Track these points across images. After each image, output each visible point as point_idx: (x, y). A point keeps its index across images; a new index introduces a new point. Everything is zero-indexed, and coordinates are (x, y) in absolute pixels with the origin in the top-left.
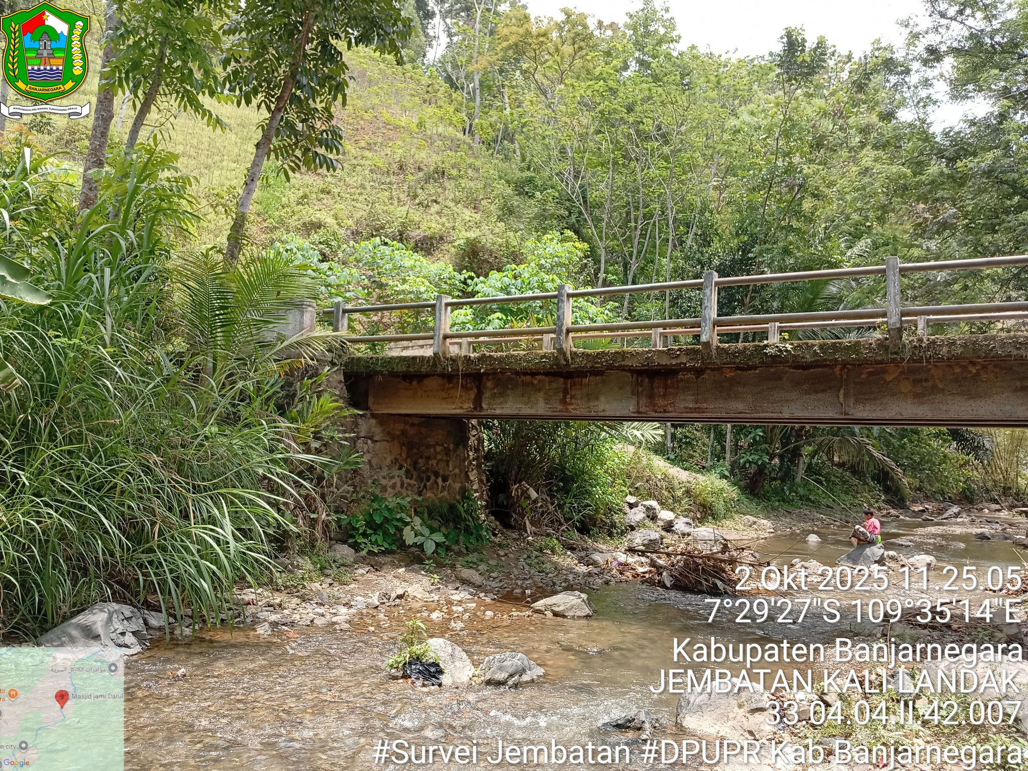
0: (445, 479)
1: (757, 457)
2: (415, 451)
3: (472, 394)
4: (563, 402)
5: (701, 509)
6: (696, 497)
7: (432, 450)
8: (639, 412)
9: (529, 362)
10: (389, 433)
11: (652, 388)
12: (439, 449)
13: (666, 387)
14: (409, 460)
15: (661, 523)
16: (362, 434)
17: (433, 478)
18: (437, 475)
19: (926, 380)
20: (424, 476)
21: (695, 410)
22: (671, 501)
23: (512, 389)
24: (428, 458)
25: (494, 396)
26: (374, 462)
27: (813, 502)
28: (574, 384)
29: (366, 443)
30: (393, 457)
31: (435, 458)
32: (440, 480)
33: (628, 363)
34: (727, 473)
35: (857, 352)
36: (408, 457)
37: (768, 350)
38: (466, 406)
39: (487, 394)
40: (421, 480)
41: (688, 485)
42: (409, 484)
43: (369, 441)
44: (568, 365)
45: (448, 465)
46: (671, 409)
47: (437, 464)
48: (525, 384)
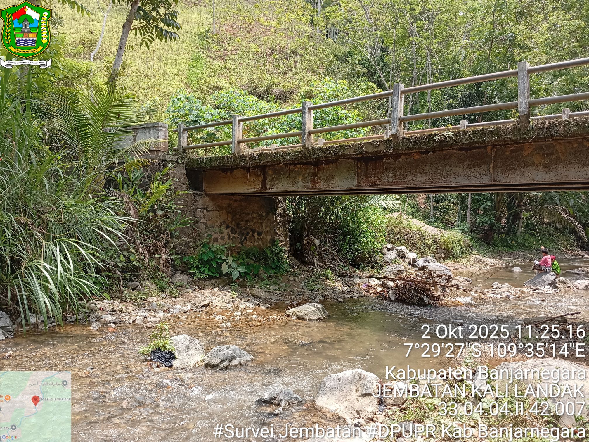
0: (259, 234)
1: (487, 219)
2: (238, 216)
3: (261, 179)
4: (313, 182)
5: (445, 252)
6: (441, 244)
7: (250, 216)
8: (358, 186)
9: (288, 155)
10: (218, 206)
11: (367, 170)
12: (255, 215)
13: (376, 168)
14: (233, 223)
15: (407, 260)
16: (199, 207)
17: (251, 233)
18: (253, 231)
19: (552, 154)
20: (245, 232)
21: (394, 183)
22: (422, 247)
23: (283, 175)
24: (247, 221)
25: (273, 180)
26: (208, 223)
27: (527, 247)
28: (319, 170)
29: (203, 212)
30: (222, 221)
31: (252, 221)
32: (256, 235)
33: (347, 152)
34: (466, 230)
35: (499, 135)
36: (232, 220)
37: (436, 137)
38: (257, 187)
39: (269, 179)
40: (243, 234)
41: (435, 237)
42: (234, 237)
43: (205, 211)
44: (310, 156)
45: (262, 225)
46: (379, 183)
47: (254, 225)
48: (291, 171)
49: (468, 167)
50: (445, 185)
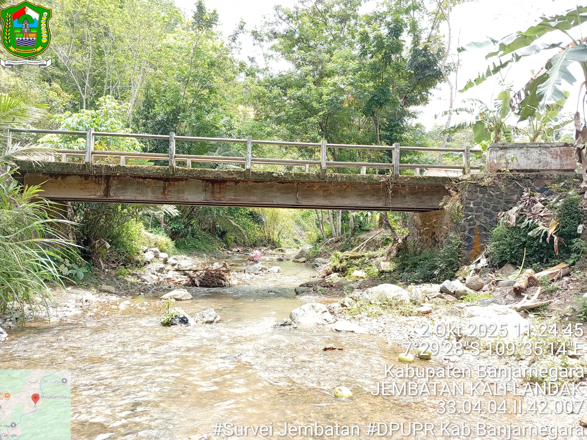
3: (103, 187)
4: (163, 193)
8: (205, 200)
9: (149, 171)
11: (213, 189)
13: (220, 188)
19: (328, 190)
21: (234, 200)
25: (118, 189)
28: (170, 184)
33: (207, 176)
37: (274, 175)
38: (98, 194)
39: (113, 188)
44: (174, 174)
45: (60, 229)
46: (222, 199)
48: (138, 183)
49: (283, 193)
50: (269, 203)
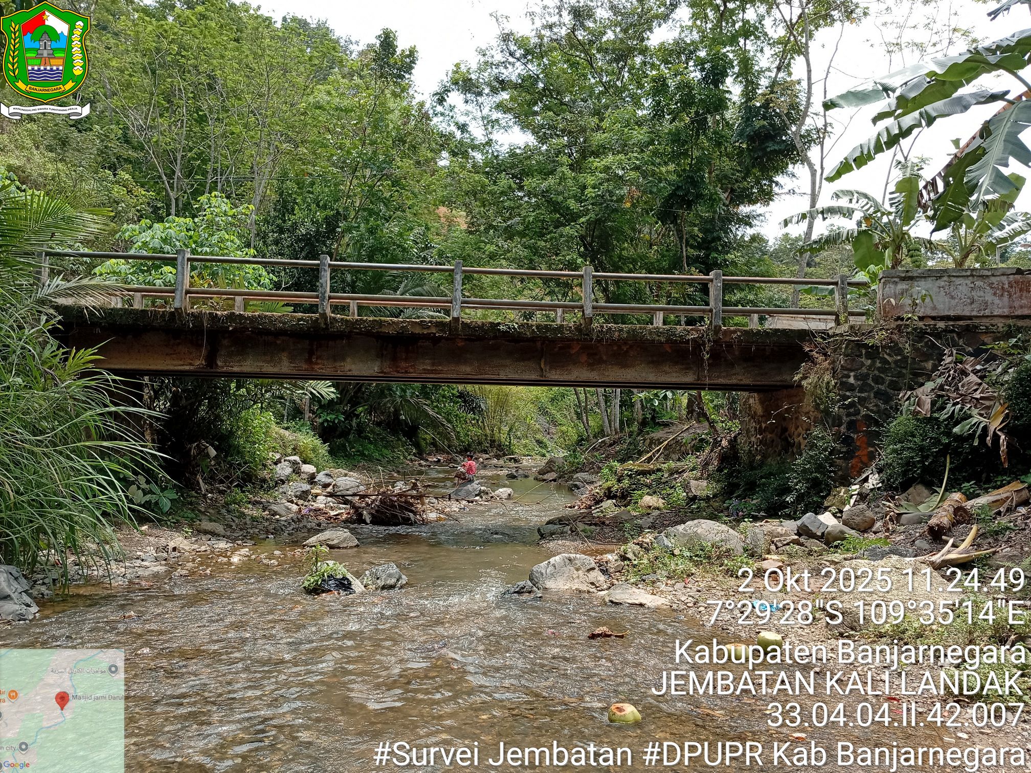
3: (204, 351)
4: (309, 360)
8: (382, 372)
11: (396, 352)
13: (407, 352)
19: (596, 354)
23: (252, 348)
33: (384, 330)
35: (562, 333)
37: (501, 327)
38: (197, 363)
44: (327, 328)
46: (411, 370)
48: (267, 344)
49: (517, 360)
50: (493, 377)
